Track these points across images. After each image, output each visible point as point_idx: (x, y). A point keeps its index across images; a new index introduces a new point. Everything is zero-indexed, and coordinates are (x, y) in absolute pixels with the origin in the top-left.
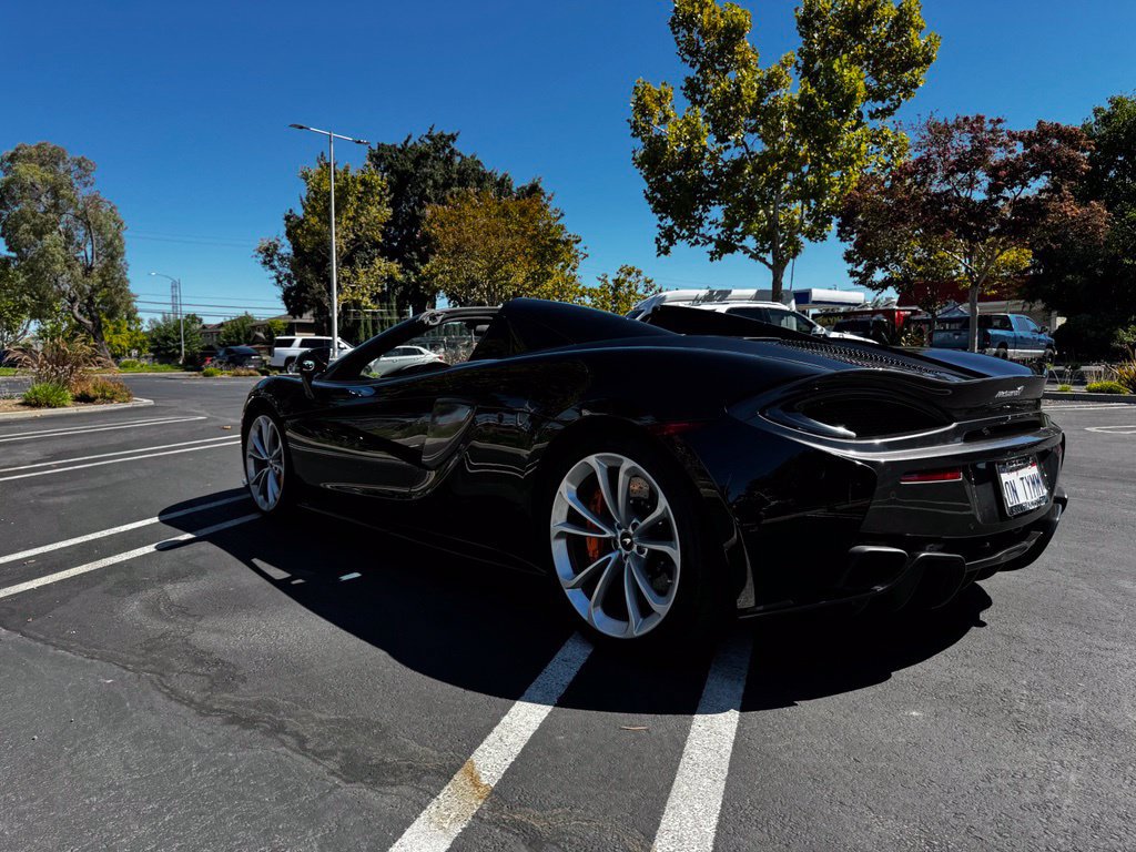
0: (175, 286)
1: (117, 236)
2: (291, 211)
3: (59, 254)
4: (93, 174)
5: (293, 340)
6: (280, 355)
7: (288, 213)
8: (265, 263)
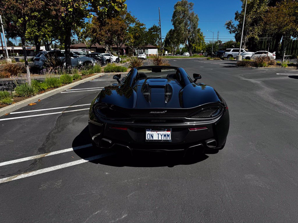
0: (218, 32)
1: (196, 23)
2: (237, 11)
3: (183, 28)
4: (193, 7)
5: (231, 50)
6: (227, 54)
7: (236, 12)
8: (227, 28)
